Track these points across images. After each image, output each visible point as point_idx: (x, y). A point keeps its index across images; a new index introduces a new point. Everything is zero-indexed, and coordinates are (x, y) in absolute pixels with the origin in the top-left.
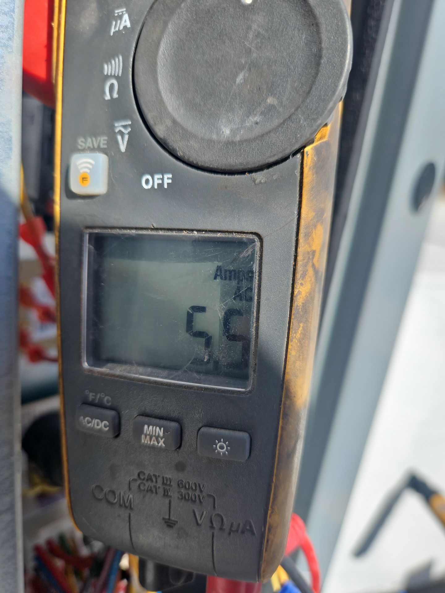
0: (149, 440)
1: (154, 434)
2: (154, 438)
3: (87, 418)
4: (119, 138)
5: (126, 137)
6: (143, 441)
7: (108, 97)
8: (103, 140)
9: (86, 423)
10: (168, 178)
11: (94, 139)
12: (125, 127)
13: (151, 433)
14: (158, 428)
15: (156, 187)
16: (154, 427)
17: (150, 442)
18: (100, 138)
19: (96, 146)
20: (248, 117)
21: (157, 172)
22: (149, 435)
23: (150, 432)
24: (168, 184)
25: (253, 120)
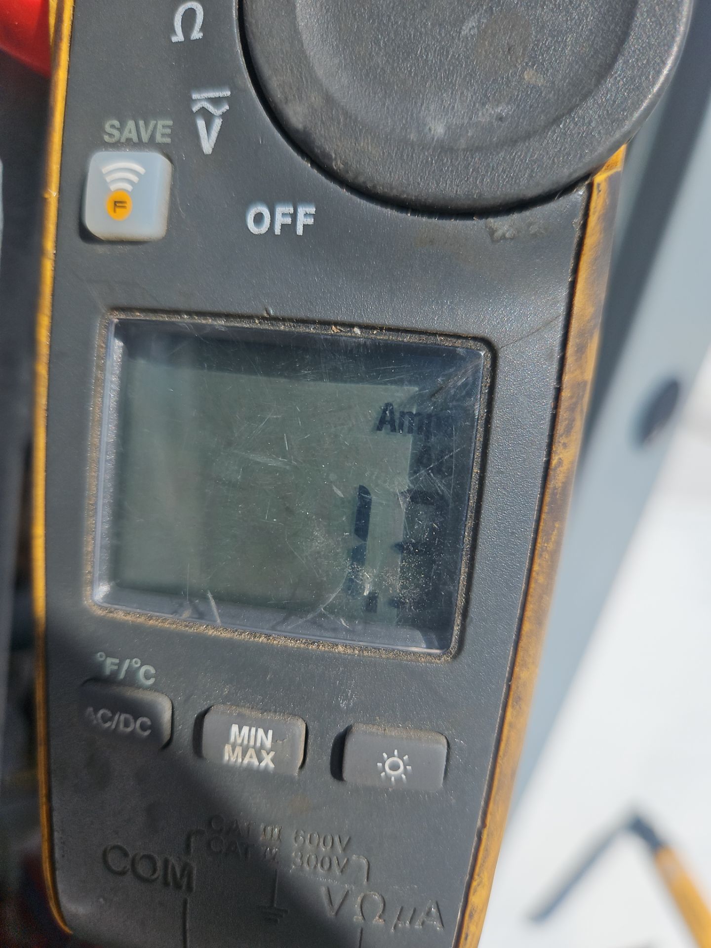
0: (240, 755)
1: (252, 743)
2: (251, 752)
3: (101, 712)
4: (201, 124)
5: (217, 124)
6: (226, 758)
7: (179, 37)
8: (162, 128)
9: (100, 721)
10: (306, 215)
11: (141, 123)
12: (216, 101)
13: (246, 742)
14: (261, 732)
15: (278, 231)
16: (253, 730)
17: (243, 760)
18: (155, 122)
19: (145, 137)
20: (484, 104)
21: (284, 201)
22: (241, 745)
23: (243, 740)
24: (305, 226)
25: (493, 112)
